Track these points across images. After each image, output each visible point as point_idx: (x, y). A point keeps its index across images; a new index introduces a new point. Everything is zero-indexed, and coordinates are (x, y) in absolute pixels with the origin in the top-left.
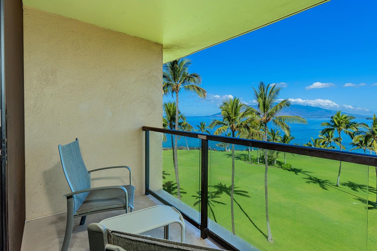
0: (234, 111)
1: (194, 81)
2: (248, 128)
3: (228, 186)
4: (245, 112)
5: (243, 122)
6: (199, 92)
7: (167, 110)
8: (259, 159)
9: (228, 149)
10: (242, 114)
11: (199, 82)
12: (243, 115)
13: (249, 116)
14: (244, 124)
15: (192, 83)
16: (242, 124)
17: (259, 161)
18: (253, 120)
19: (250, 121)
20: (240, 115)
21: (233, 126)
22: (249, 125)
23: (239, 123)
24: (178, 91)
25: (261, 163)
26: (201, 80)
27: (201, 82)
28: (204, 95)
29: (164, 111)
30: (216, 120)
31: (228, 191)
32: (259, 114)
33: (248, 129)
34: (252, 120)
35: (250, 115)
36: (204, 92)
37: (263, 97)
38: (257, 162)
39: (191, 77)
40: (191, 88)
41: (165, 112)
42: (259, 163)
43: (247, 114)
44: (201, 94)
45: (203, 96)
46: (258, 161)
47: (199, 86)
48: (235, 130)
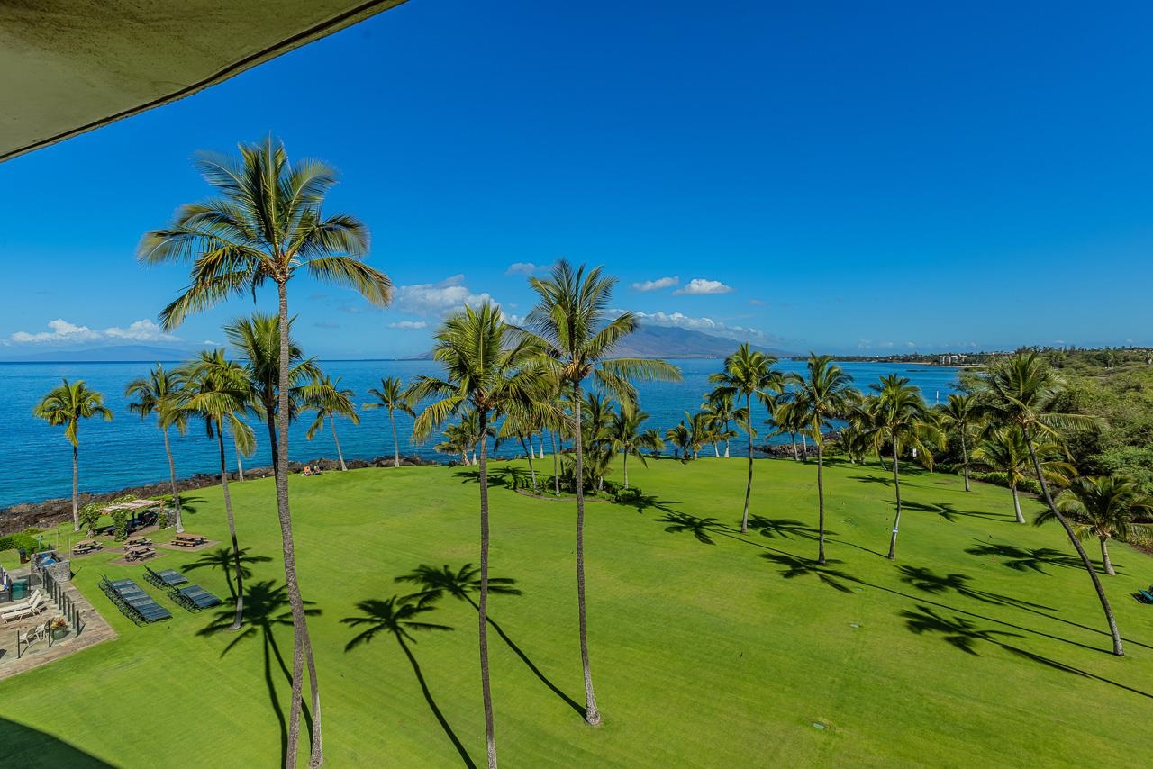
0: (484, 346)
1: (344, 243)
2: (526, 401)
3: (455, 571)
4: (518, 349)
5: (511, 382)
6: (367, 284)
7: (249, 344)
8: (560, 481)
9: (471, 459)
10: (508, 355)
11: (361, 246)
12: (511, 361)
13: (529, 363)
14: (513, 389)
15: (337, 250)
16: (508, 389)
17: (560, 486)
18: (541, 374)
19: (531, 378)
20: (502, 361)
21: (481, 395)
22: (529, 389)
23: (500, 386)
24: (287, 279)
25: (563, 493)
26: (369, 241)
27: (369, 246)
28: (384, 294)
29: (239, 348)
30: (424, 378)
31: (459, 584)
32: (556, 354)
33: (527, 406)
34: (538, 374)
35: (533, 359)
36: (383, 283)
37: (567, 304)
38: (555, 489)
39: (331, 229)
40: (334, 268)
41: (244, 351)
42: (558, 492)
43: (522, 357)
44: (373, 286)
45: (378, 294)
46: (557, 487)
47: (361, 262)
48: (487, 408)
